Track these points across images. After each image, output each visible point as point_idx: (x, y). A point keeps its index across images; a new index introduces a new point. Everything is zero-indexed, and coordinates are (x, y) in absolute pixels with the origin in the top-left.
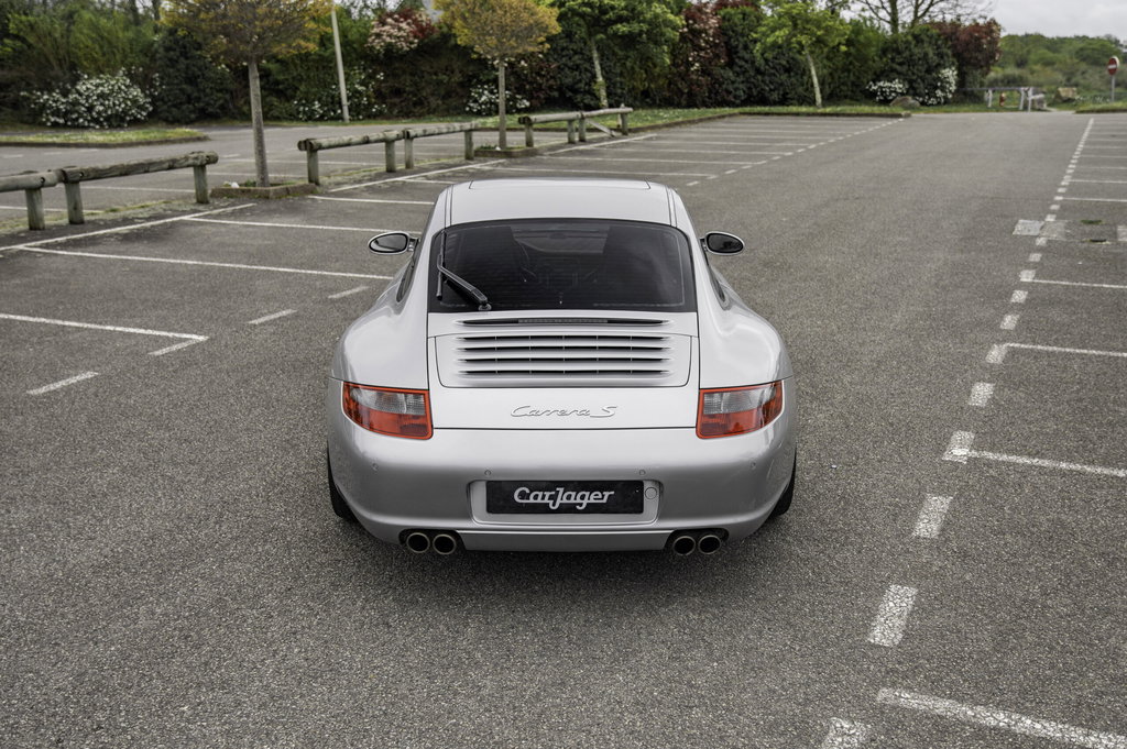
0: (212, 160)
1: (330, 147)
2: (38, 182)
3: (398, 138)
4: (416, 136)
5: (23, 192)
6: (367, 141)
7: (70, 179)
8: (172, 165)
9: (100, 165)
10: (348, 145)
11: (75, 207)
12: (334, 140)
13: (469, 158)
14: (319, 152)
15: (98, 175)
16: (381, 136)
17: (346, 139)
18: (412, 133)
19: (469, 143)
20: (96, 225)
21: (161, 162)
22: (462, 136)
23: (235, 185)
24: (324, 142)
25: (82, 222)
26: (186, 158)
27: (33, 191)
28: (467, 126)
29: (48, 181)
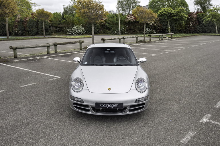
0: (83, 42)
2: (49, 45)
3: (122, 38)
4: (125, 38)
5: (47, 47)
6: (115, 39)
7: (55, 45)
8: (75, 43)
9: (61, 43)
10: (111, 39)
11: (56, 50)
12: (108, 39)
13: (137, 42)
15: (60, 44)
16: (118, 38)
17: (111, 38)
18: (125, 37)
19: (137, 40)
20: (59, 53)
21: (73, 42)
22: (136, 38)
24: (106, 39)
25: (57, 53)
26: (78, 41)
27: (48, 47)
28: (137, 36)
29: (51, 45)
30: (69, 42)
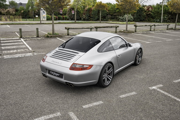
0: (118, 27)
1: (139, 26)
2: (91, 28)
3: (153, 26)
4: (156, 26)
5: (90, 29)
6: (146, 26)
7: (96, 28)
8: (111, 27)
10: (142, 26)
12: (140, 25)
13: (167, 30)
14: (137, 27)
15: (100, 27)
16: (149, 25)
18: (155, 25)
19: (168, 27)
21: (110, 27)
23: (122, 31)
26: (114, 26)
28: (168, 24)
29: (93, 28)
30: (107, 27)
